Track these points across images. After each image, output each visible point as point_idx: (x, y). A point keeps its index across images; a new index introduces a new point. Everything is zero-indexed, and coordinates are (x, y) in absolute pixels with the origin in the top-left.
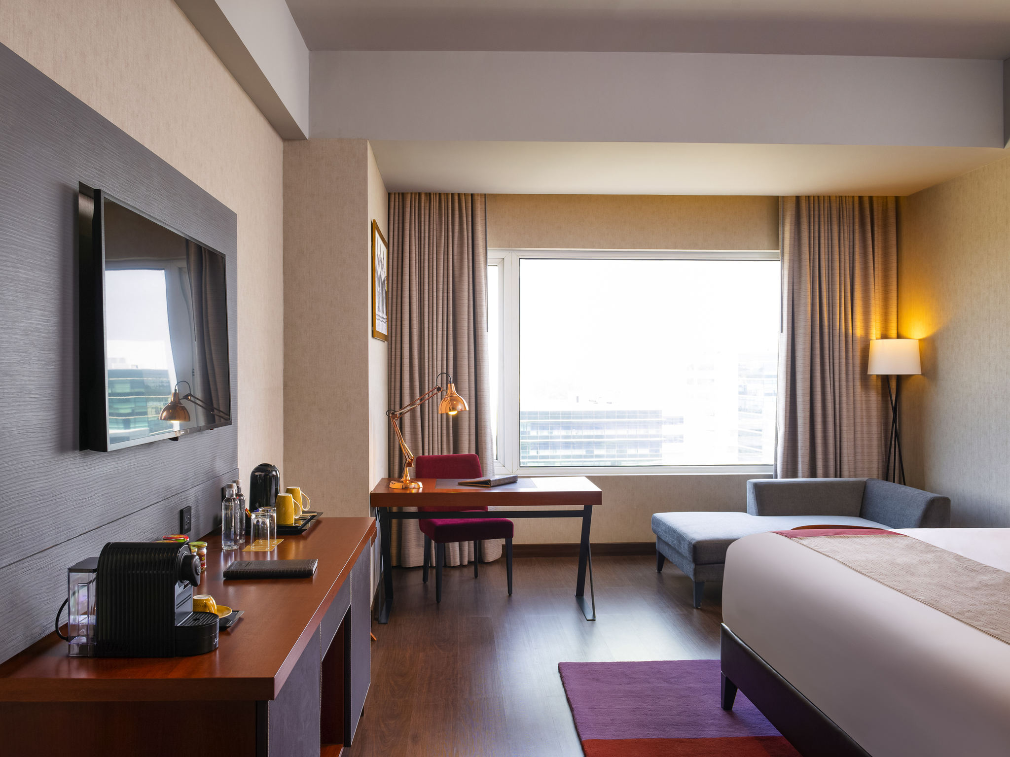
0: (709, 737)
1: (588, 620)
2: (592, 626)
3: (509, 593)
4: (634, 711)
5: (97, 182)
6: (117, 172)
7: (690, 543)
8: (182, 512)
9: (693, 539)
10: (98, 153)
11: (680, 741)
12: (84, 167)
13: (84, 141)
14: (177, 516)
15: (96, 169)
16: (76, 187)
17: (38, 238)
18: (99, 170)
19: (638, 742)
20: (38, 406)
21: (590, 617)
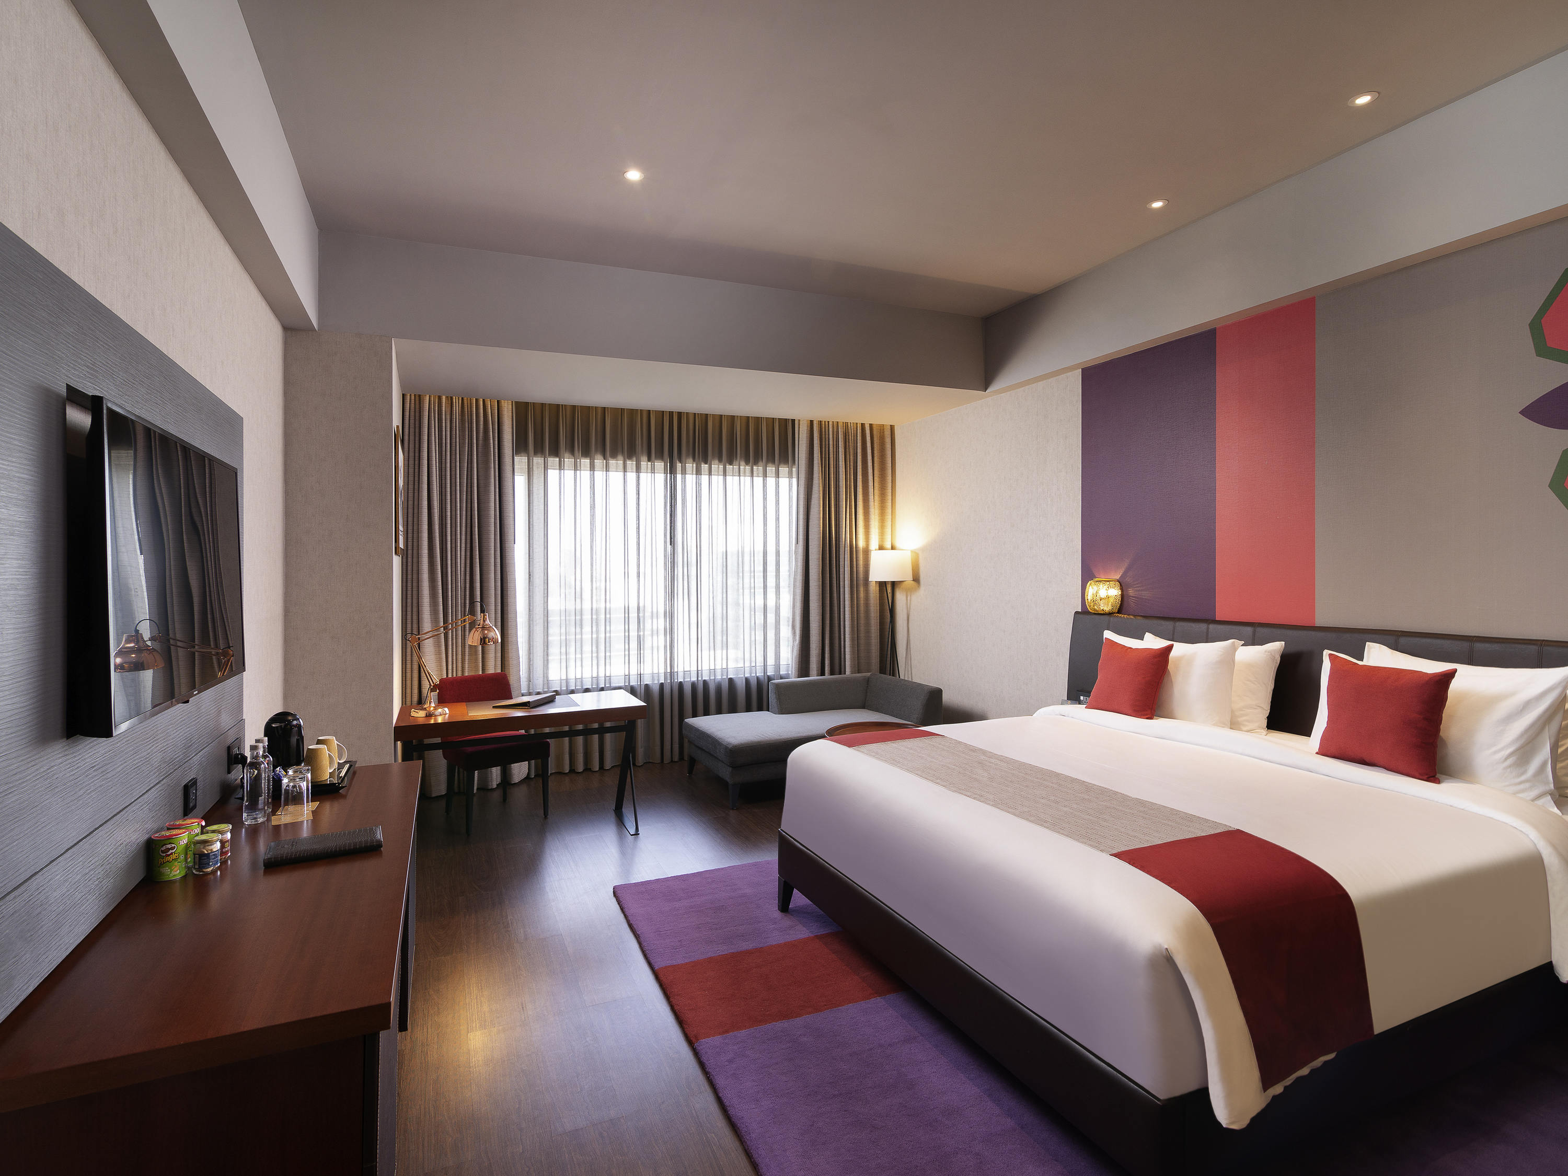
0: (774, 943)
1: (632, 835)
2: (635, 840)
3: (544, 814)
4: (699, 928)
5: (89, 383)
6: (112, 370)
7: (726, 748)
8: (186, 789)
9: (729, 744)
10: (89, 346)
11: (749, 953)
12: (72, 364)
13: (72, 330)
14: (180, 794)
15: (88, 367)
16: (63, 391)
17: (13, 462)
18: (91, 369)
19: (710, 960)
20: (13, 691)
21: (633, 831)
